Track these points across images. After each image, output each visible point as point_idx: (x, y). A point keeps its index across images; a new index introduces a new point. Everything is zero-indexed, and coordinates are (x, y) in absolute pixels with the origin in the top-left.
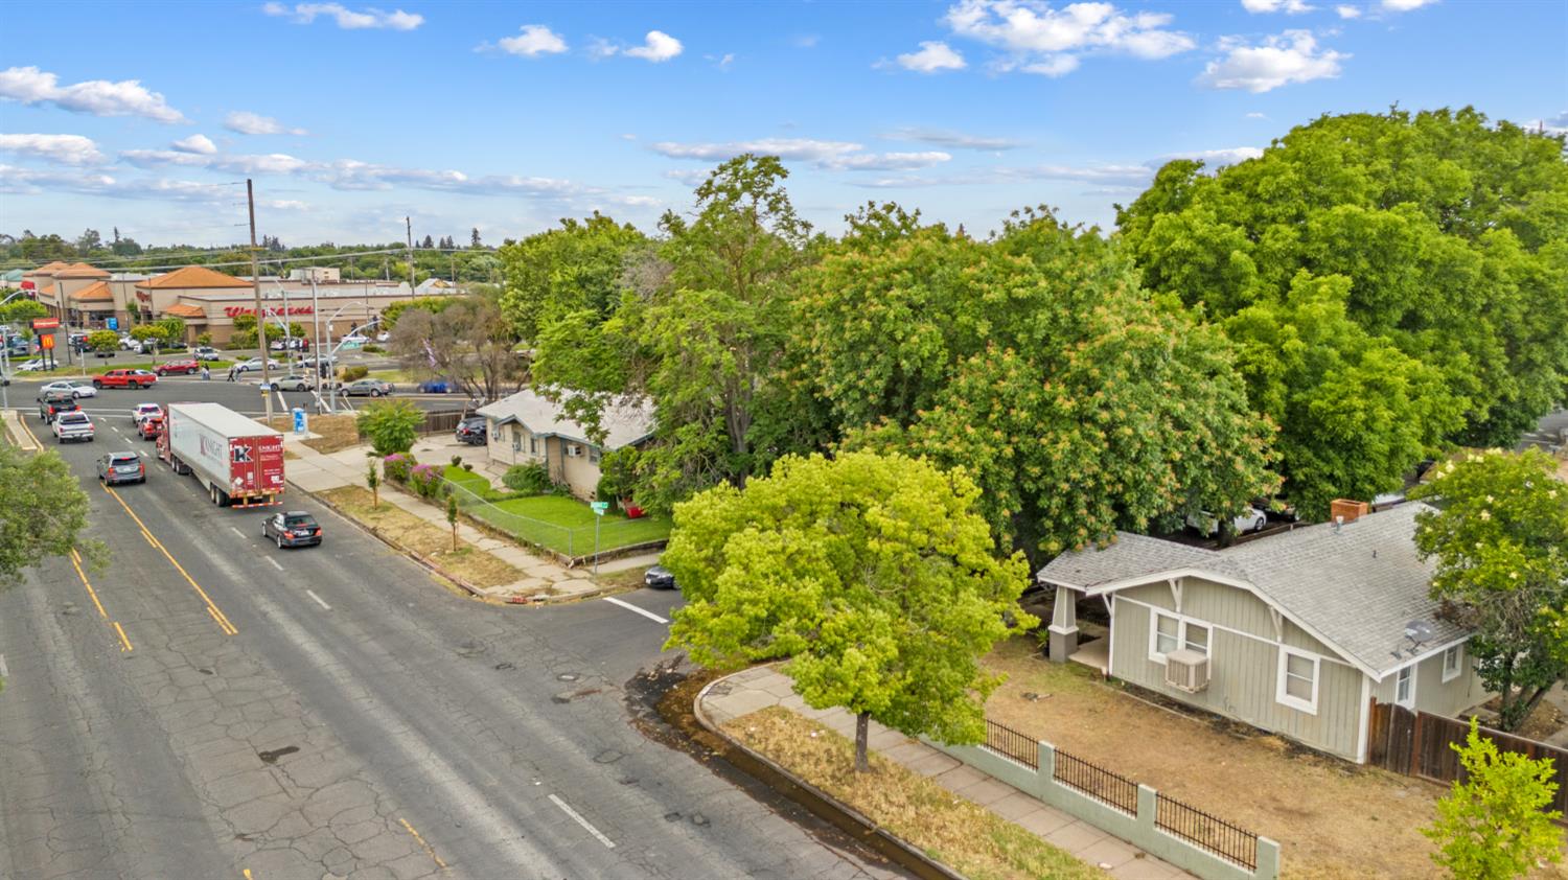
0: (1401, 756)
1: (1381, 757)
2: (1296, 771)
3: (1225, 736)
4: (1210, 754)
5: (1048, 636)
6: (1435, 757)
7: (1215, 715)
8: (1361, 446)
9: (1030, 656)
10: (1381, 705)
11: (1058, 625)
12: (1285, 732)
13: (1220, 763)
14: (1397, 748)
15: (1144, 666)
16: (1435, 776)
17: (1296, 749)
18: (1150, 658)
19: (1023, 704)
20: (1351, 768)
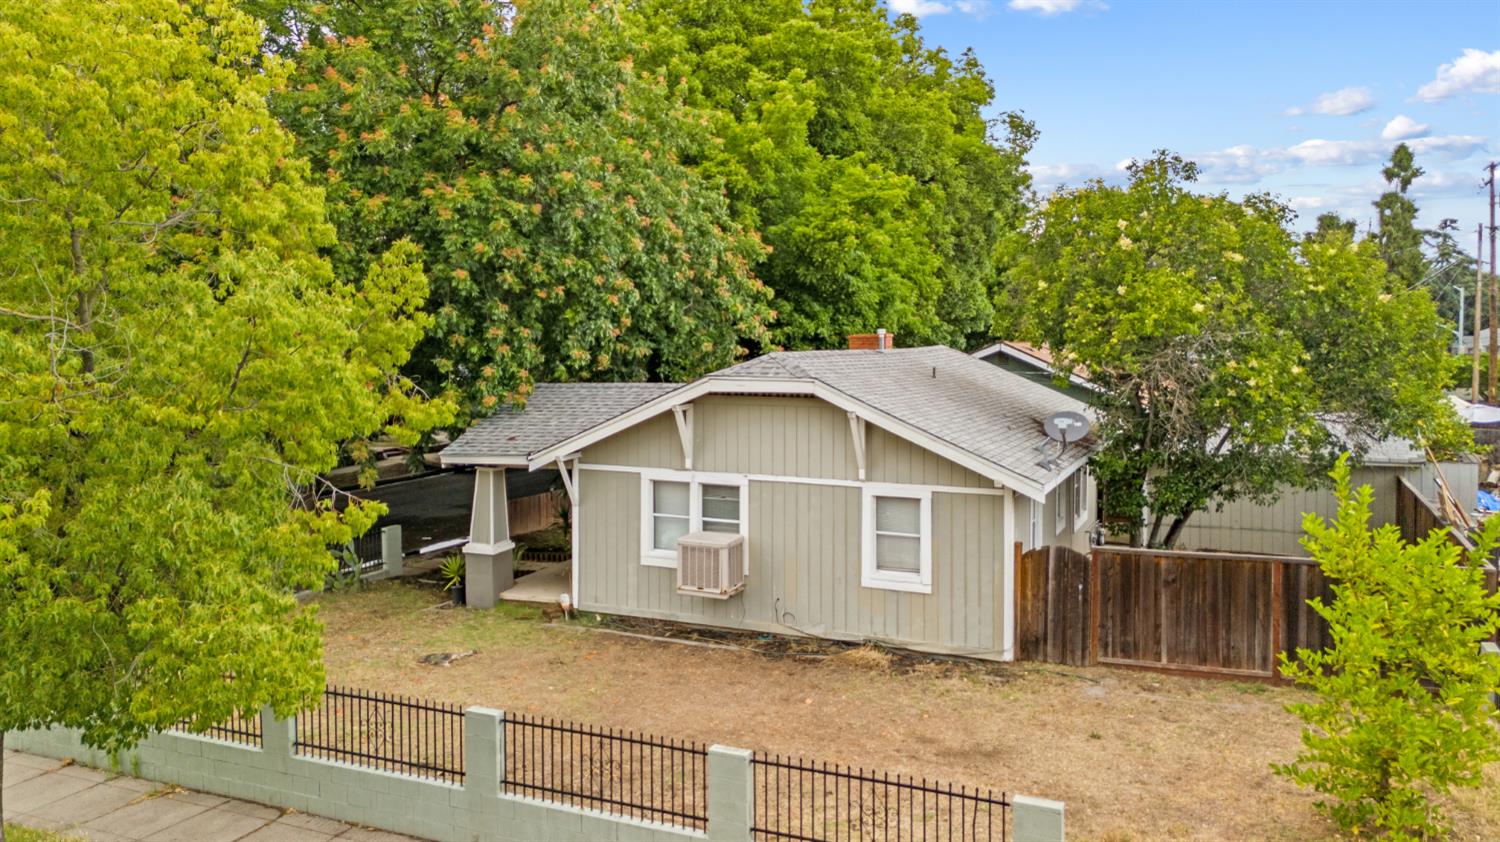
0: (1069, 632)
1: (1037, 642)
2: (924, 691)
3: (790, 662)
4: (780, 692)
5: (463, 567)
6: (1124, 622)
7: (761, 634)
8: (849, 296)
9: (432, 608)
10: (1032, 553)
11: (477, 540)
12: (881, 636)
13: (803, 701)
14: (1062, 622)
15: (633, 580)
16: (1127, 655)
17: (904, 660)
18: (644, 562)
19: (421, 673)
20: (996, 669)
